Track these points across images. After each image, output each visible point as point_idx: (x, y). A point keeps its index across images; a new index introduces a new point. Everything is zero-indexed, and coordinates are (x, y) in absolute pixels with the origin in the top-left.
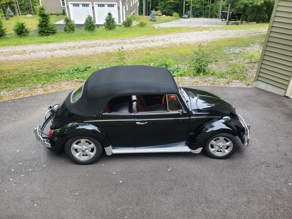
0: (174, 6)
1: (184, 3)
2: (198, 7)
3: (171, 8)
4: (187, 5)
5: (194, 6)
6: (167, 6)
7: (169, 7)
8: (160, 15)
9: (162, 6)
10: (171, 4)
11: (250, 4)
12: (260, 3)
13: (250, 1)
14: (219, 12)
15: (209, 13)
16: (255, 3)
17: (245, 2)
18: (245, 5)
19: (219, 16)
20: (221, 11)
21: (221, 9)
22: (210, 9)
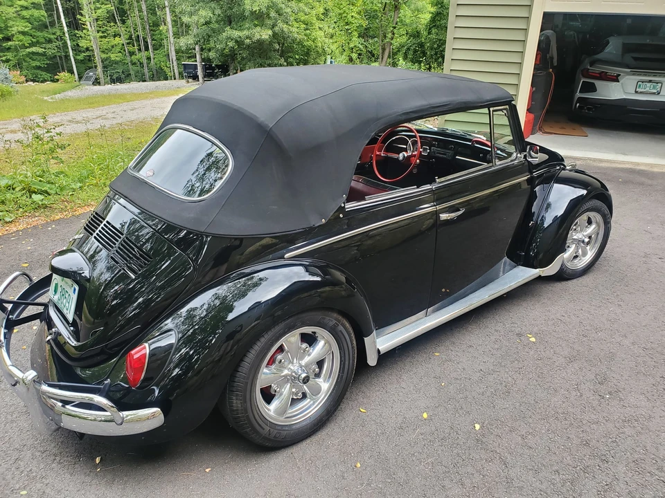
0: (46, 62)
1: (71, 54)
2: (118, 59)
3: (39, 68)
4: (80, 57)
5: (104, 56)
6: (25, 61)
7: (34, 65)
8: (20, 81)
9: (11, 62)
10: (34, 57)
11: (247, 38)
12: (265, 34)
13: (246, 33)
14: (173, 66)
15: (146, 70)
16: (257, 37)
17: (236, 34)
18: (237, 42)
19: (174, 76)
20: (175, 63)
21: (174, 58)
22: (145, 61)
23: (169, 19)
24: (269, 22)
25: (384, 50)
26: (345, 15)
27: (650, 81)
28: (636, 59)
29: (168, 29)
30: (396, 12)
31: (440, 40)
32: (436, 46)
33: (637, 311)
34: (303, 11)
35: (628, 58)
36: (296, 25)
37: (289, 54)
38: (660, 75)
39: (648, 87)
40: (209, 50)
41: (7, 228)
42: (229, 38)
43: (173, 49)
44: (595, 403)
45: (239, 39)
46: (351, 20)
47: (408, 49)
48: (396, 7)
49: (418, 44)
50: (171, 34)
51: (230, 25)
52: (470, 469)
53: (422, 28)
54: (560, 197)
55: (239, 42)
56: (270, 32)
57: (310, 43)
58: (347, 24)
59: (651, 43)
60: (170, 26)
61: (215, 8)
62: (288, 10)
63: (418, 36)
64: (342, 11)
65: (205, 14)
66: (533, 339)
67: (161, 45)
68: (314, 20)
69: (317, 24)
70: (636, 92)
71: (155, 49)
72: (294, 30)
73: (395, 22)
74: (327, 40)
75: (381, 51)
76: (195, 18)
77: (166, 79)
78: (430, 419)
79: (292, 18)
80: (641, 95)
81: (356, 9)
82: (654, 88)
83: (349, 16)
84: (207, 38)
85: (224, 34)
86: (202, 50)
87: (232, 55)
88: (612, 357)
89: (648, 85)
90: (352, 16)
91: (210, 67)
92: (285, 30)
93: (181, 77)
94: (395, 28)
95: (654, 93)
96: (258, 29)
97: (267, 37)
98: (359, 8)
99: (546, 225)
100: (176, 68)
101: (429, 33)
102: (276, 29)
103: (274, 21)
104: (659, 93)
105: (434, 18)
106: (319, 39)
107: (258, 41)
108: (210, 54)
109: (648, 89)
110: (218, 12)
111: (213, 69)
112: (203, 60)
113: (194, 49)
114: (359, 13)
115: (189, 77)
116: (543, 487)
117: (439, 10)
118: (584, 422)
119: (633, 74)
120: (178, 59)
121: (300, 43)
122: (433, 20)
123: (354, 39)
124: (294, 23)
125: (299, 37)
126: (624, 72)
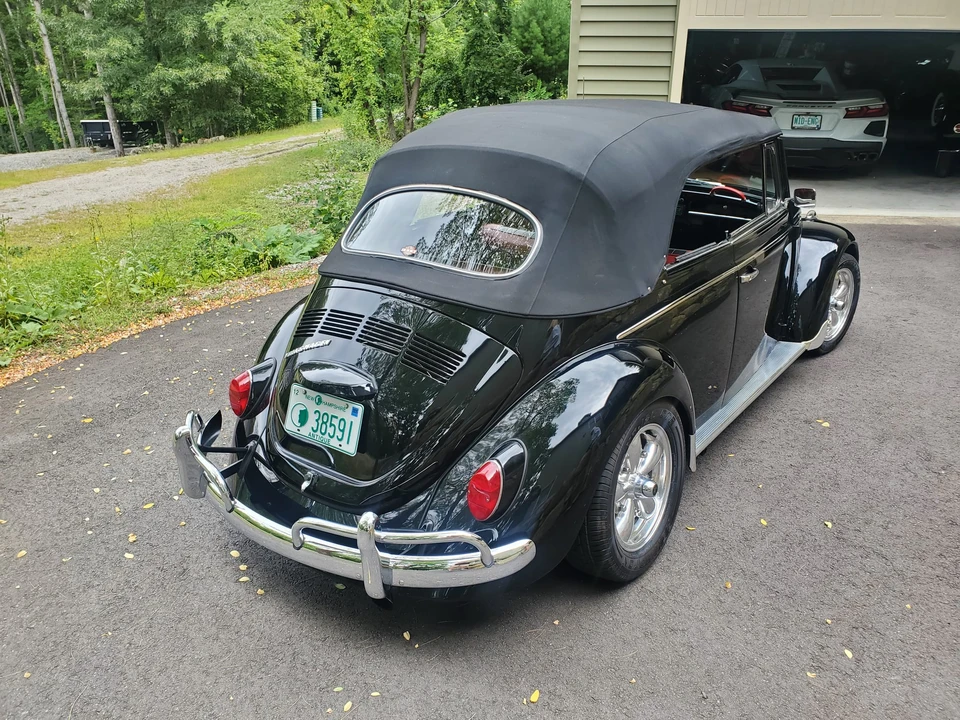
11: (191, 79)
12: (221, 73)
13: (188, 71)
14: (64, 129)
15: (13, 135)
16: (207, 77)
17: (173, 74)
18: (174, 85)
19: (68, 142)
20: (67, 122)
21: (65, 114)
22: (10, 122)
23: (48, 53)
24: (225, 55)
25: (409, 88)
26: (353, 41)
27: (808, 114)
28: (784, 87)
29: (49, 69)
30: (423, 35)
31: (484, 73)
32: (478, 81)
33: (916, 380)
34: (274, 38)
35: (773, 85)
36: (264, 58)
37: (257, 102)
38: (819, 106)
39: (806, 122)
40: (130, 100)
41: (7, 375)
42: (162, 81)
43: (61, 100)
44: (936, 481)
45: (178, 82)
46: (364, 48)
47: (439, 87)
48: (422, 28)
49: (452, 79)
50: (55, 77)
51: (159, 60)
52: (850, 569)
53: (456, 57)
54: (811, 255)
55: (178, 87)
56: (227, 70)
57: (286, 84)
58: (357, 54)
59: (793, 66)
60: (52, 65)
61: (133, 35)
62: (251, 36)
63: (451, 69)
64: (348, 36)
65: (118, 44)
66: (826, 424)
67: (34, 96)
68: (290, 52)
69: (295, 57)
70: (793, 128)
71: (26, 101)
72: (264, 66)
73: (422, 49)
74: (310, 79)
75: (405, 91)
76: (104, 51)
77: (51, 147)
78: (771, 525)
79: (257, 49)
80: (797, 131)
81: (367, 32)
82: (813, 122)
83: (359, 43)
84: (126, 81)
85: (153, 74)
86: (115, 100)
87: (167, 106)
88: (921, 431)
89: (806, 118)
90: (364, 43)
91: (129, 126)
92: (250, 66)
93: (79, 143)
94: (423, 57)
95: (814, 129)
96: (207, 65)
97: (223, 77)
98: (372, 31)
99: (800, 292)
100: (69, 130)
101: (467, 64)
102: (236, 65)
103: (230, 53)
104: (819, 129)
105: (473, 42)
106: (300, 78)
107: (209, 83)
108: (133, 105)
109: (806, 123)
110: (139, 40)
111: (135, 128)
112: (119, 115)
113: (102, 99)
114: (372, 38)
115: (95, 142)
116: (938, 572)
117: (478, 31)
118: (937, 502)
119: (788, 106)
120: (70, 116)
121: (271, 84)
122: (471, 45)
123: (370, 74)
124: (261, 55)
125: (271, 76)
126: (775, 104)
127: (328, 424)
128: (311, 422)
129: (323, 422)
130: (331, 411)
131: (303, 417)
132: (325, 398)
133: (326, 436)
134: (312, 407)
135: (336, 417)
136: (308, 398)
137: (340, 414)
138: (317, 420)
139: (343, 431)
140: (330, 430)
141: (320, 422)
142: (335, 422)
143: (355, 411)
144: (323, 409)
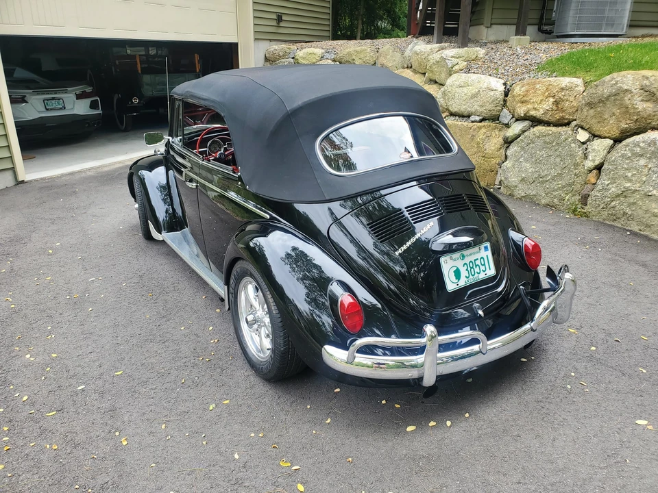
27: (53, 99)
70: (47, 110)
80: (51, 112)
82: (59, 104)
89: (53, 102)
95: (61, 109)
104: (65, 108)
109: (54, 105)
119: (37, 94)
126: (27, 93)
127: (474, 267)
128: (464, 273)
129: (471, 268)
130: (472, 258)
131: (457, 274)
132: (466, 252)
133: (476, 275)
134: (459, 264)
135: (477, 259)
136: (454, 260)
137: (478, 256)
138: (467, 270)
139: (484, 265)
140: (477, 270)
141: (469, 269)
142: (478, 262)
143: (486, 248)
144: (467, 260)
